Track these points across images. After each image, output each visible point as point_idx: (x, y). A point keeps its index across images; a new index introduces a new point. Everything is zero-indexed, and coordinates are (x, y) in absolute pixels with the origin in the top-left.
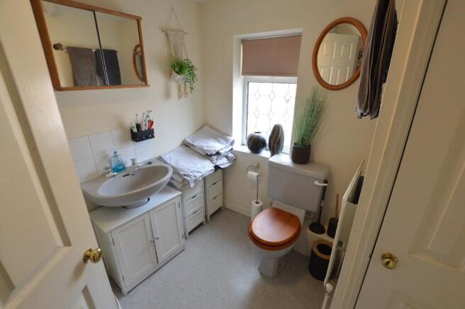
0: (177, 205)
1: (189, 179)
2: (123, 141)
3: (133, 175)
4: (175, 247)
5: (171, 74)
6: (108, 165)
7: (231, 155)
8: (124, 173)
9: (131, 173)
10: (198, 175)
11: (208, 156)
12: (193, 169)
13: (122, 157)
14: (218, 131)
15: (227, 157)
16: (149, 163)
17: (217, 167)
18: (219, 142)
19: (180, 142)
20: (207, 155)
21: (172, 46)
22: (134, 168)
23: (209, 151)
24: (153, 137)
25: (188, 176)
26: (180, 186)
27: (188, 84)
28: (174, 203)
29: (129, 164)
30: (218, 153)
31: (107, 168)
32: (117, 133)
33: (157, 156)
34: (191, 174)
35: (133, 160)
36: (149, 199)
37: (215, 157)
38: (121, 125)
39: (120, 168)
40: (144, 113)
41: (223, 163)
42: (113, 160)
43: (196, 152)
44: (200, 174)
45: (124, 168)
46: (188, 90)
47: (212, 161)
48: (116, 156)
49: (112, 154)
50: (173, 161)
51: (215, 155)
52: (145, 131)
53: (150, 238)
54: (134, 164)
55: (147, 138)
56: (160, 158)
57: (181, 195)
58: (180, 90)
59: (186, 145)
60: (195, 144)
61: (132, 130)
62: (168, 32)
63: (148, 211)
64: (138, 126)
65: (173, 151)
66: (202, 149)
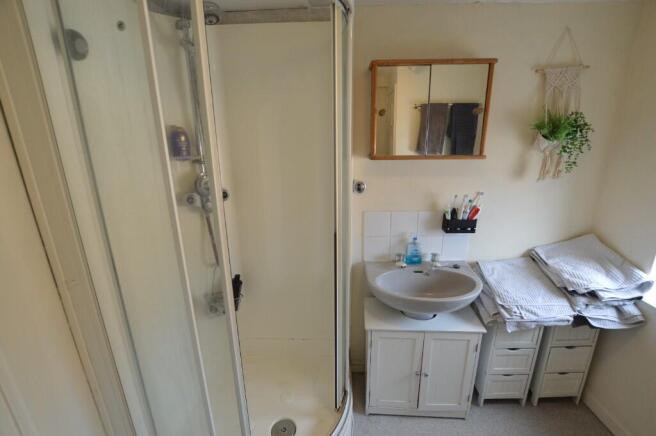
0: (472, 347)
1: (507, 316)
2: (429, 227)
3: (427, 274)
4: (450, 405)
5: (534, 139)
6: (403, 252)
7: (631, 309)
8: (416, 268)
9: (425, 271)
10: (528, 316)
11: (568, 293)
12: (523, 303)
13: (422, 246)
14: (616, 251)
15: (618, 309)
16: (456, 267)
17: (580, 321)
18: (608, 273)
19: (523, 249)
20: (566, 289)
21: (549, 92)
22: (432, 266)
23: (572, 284)
24: (473, 231)
25: (508, 310)
26: (489, 320)
27: (565, 155)
28: (469, 341)
29: (428, 259)
30: (593, 295)
31: (399, 255)
32: (424, 215)
33: (473, 259)
34: (515, 309)
35: (434, 255)
36: (435, 316)
37: (582, 301)
38: (433, 207)
39: (415, 260)
40: (466, 196)
41: (603, 317)
42: (410, 247)
43: (547, 276)
44: (534, 318)
45: (419, 262)
46: (563, 166)
47: (572, 305)
48: (414, 244)
49: (411, 240)
50: (495, 276)
51: (583, 295)
52: (463, 220)
53: (416, 369)
54: (433, 260)
55: (464, 230)
56: (475, 266)
57: (484, 334)
58: (544, 165)
59: (532, 258)
60: (549, 262)
61: (444, 216)
62: (547, 71)
63: (424, 332)
64: (454, 212)
65: (503, 260)
66: (558, 275)
